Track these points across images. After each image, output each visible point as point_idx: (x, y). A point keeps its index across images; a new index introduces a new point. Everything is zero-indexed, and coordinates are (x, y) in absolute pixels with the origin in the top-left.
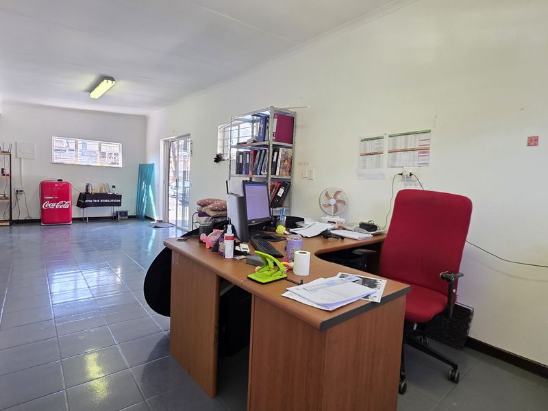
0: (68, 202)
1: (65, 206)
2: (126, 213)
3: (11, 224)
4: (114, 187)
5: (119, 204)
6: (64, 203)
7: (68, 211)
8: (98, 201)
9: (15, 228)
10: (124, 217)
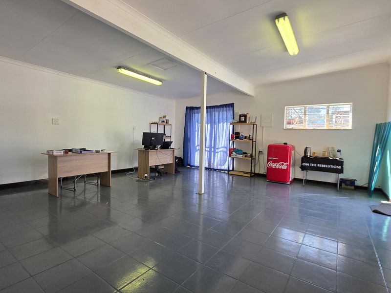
0: (286, 164)
1: (284, 167)
2: (352, 182)
3: (251, 176)
4: (339, 151)
5: (341, 171)
6: (283, 164)
7: (286, 172)
8: (315, 165)
9: (257, 180)
10: (349, 187)
